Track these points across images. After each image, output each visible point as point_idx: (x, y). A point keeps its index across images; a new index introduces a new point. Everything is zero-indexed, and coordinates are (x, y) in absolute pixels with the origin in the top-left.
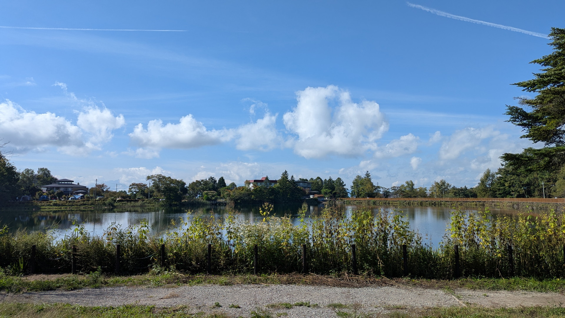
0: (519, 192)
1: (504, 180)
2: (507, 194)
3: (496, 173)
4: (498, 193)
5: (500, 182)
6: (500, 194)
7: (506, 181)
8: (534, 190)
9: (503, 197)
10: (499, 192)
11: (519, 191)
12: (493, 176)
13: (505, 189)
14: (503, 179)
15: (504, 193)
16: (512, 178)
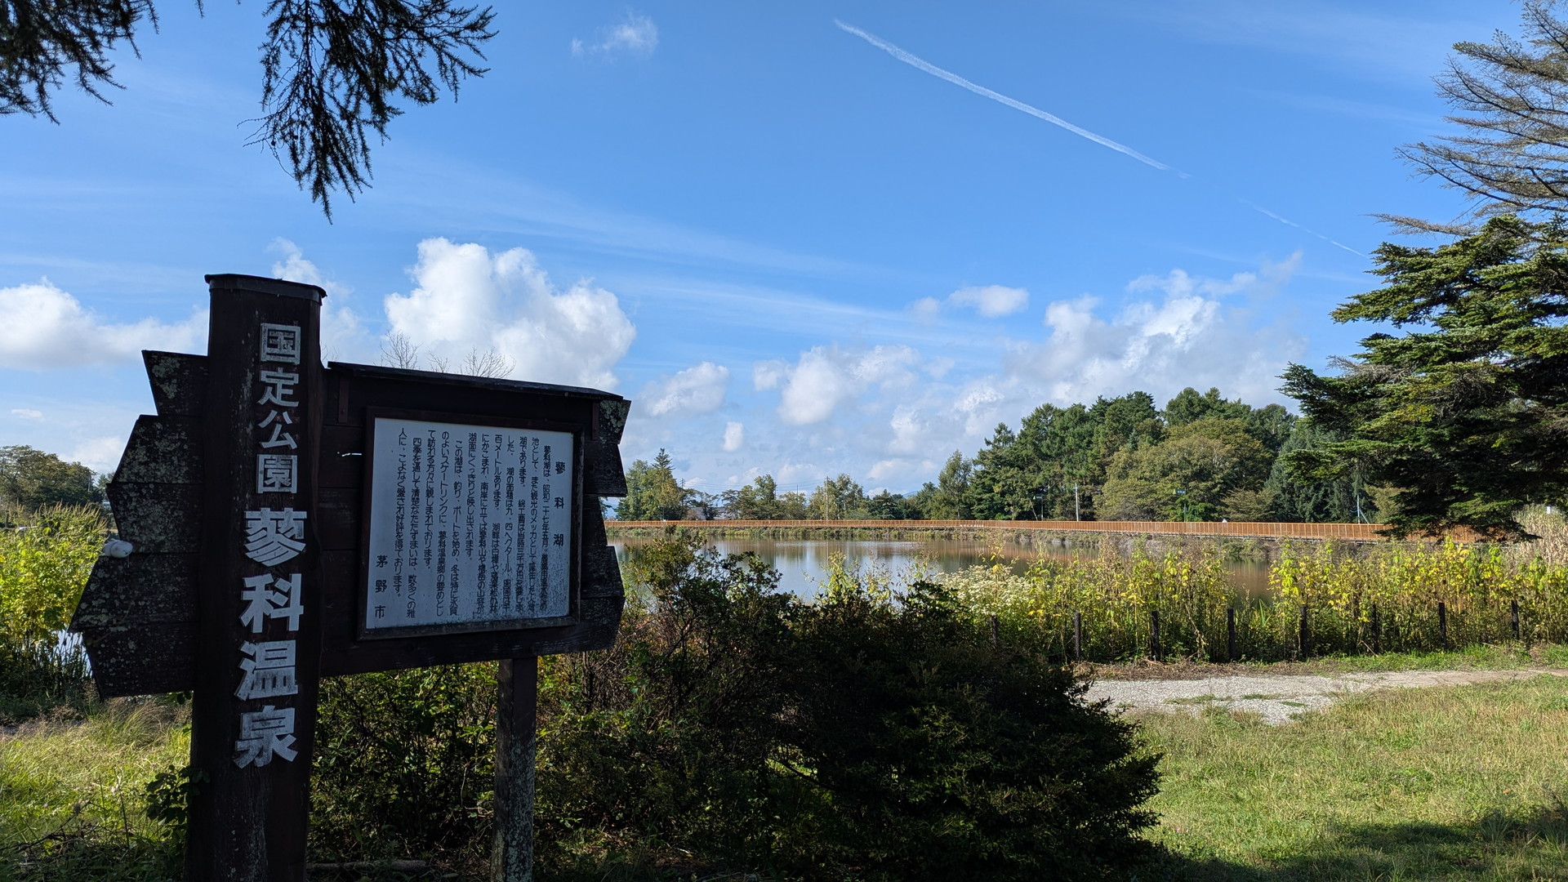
0: (1021, 507)
1: (991, 479)
2: (996, 512)
3: (974, 461)
4: (976, 507)
5: (983, 483)
6: (982, 511)
7: (994, 480)
8: (1053, 503)
9: (986, 518)
10: (980, 507)
11: (1022, 505)
12: (967, 468)
13: (992, 499)
14: (989, 477)
15: (989, 509)
16: (1009, 474)
